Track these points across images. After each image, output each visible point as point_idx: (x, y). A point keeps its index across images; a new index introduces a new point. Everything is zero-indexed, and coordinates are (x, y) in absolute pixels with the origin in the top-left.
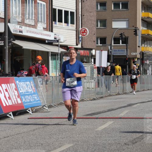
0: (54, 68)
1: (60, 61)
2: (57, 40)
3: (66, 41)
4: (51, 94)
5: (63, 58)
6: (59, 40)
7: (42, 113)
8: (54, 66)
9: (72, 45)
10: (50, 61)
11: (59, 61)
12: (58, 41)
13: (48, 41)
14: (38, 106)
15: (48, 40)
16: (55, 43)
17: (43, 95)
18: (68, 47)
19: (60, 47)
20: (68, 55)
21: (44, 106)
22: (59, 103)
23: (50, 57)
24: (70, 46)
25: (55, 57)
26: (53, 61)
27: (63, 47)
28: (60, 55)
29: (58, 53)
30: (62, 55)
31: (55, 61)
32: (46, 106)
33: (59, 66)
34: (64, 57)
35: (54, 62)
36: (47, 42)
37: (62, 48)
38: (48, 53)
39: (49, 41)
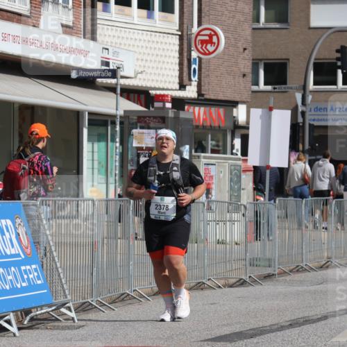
0: (99, 171)
1: (122, 143)
2: (109, 70)
3: (141, 73)
4: (88, 262)
5: (130, 134)
6: (118, 68)
7: (55, 332)
8: (99, 163)
9: (163, 89)
10: (86, 146)
11: (118, 145)
12: (114, 74)
13: (78, 73)
14: (41, 307)
15: (79, 69)
16: (105, 80)
17: (58, 265)
18: (150, 94)
19: (121, 95)
20: (152, 125)
21: (63, 305)
22: (115, 294)
23: (85, 131)
24: (158, 92)
25: (102, 130)
26: (96, 145)
27: (132, 95)
28: (121, 123)
29: (115, 116)
30: (129, 123)
31: (103, 144)
32: (70, 305)
33: (117, 164)
34: (134, 131)
35: (99, 146)
36: (74, 75)
37: (128, 99)
38: (77, 114)
39: (83, 74)
